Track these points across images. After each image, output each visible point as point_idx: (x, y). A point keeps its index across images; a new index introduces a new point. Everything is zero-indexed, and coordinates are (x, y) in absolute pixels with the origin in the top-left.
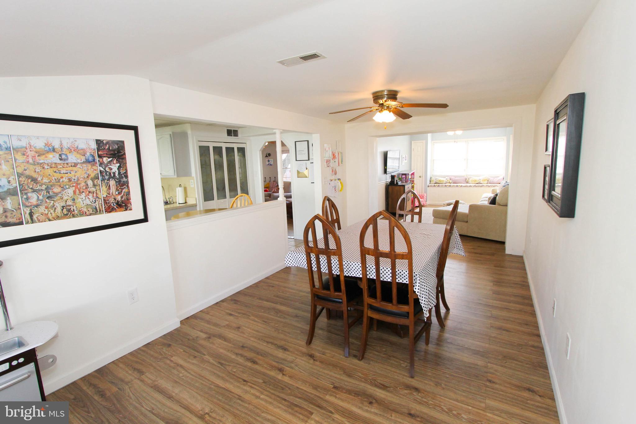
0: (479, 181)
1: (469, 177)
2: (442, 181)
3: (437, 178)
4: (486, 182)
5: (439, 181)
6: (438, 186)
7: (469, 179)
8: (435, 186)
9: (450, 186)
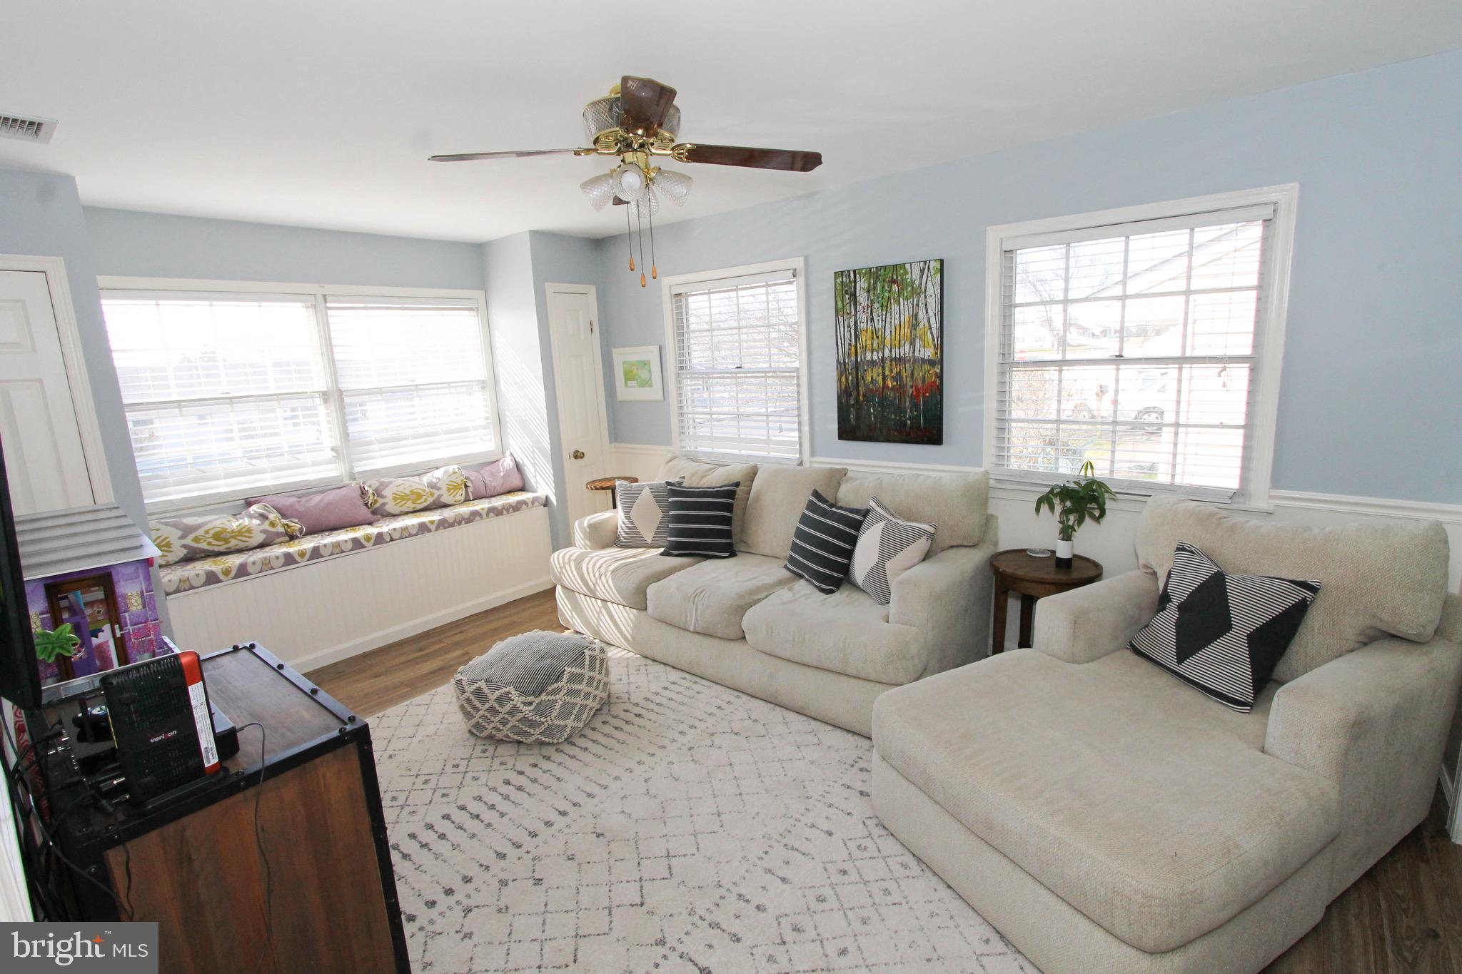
0: (432, 494)
1: (375, 484)
2: (239, 533)
3: (190, 521)
4: (460, 495)
5: (217, 536)
6: (236, 577)
7: (378, 493)
8: (219, 581)
9: (316, 553)
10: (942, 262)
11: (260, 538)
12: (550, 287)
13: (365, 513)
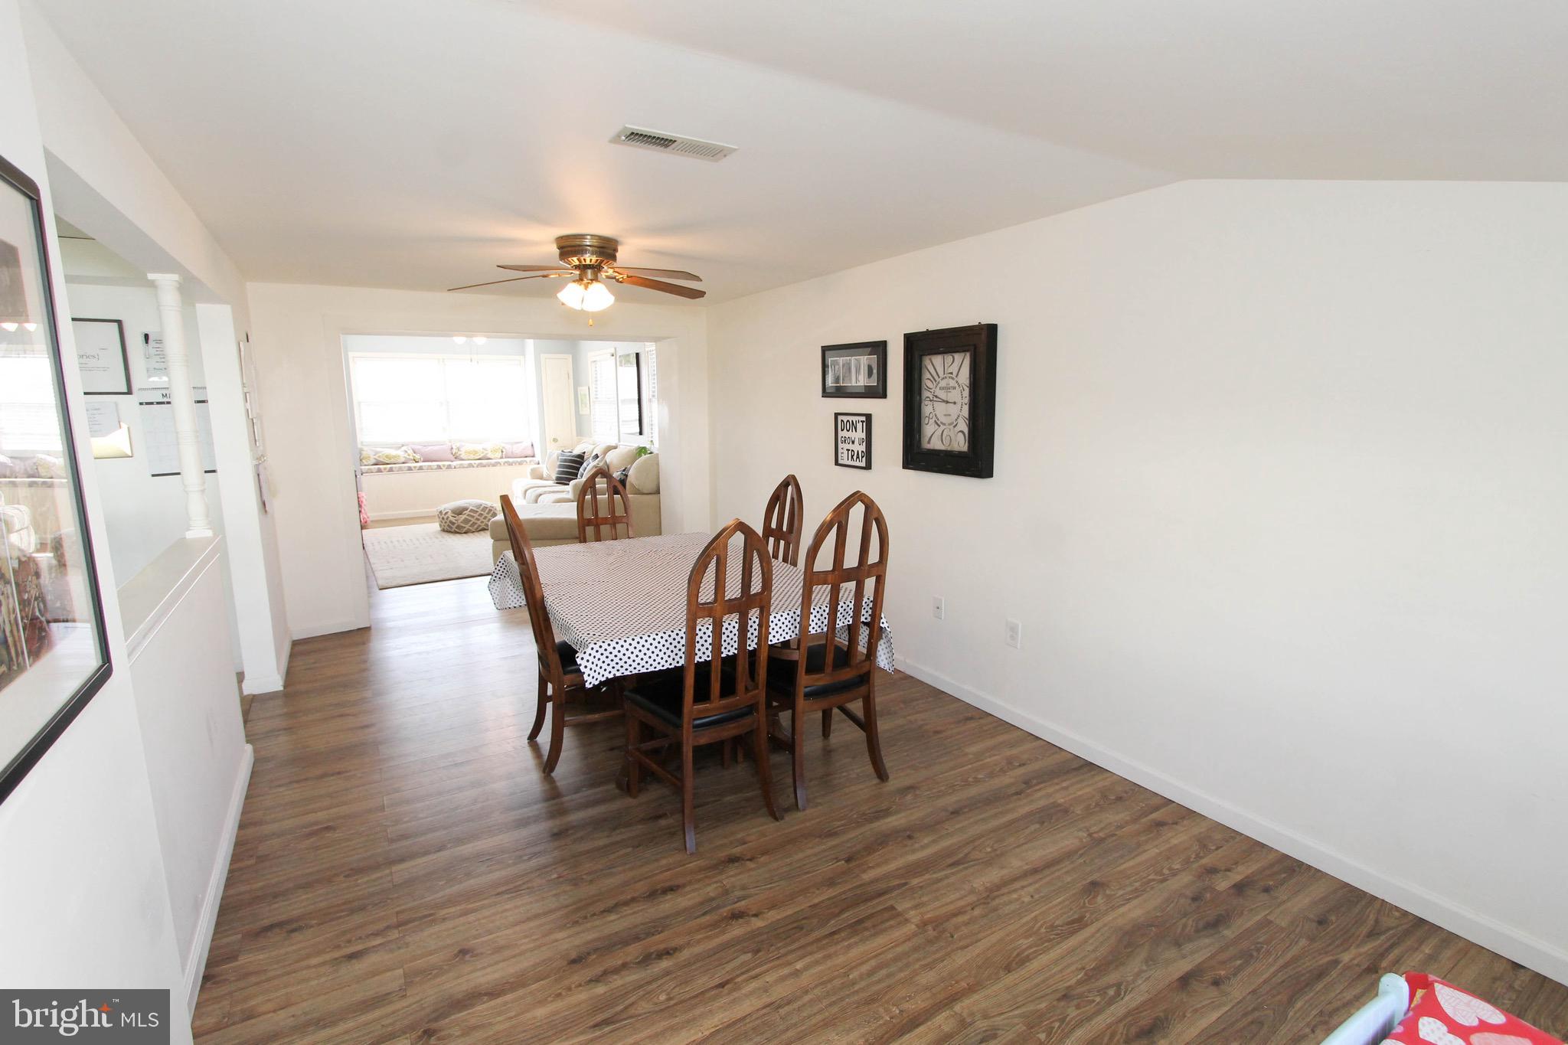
0: (483, 453)
1: (458, 445)
2: (395, 457)
3: (379, 449)
4: (499, 454)
5: (387, 456)
6: (389, 471)
7: (459, 449)
8: (381, 472)
9: (421, 468)
10: (637, 355)
11: (403, 460)
12: (543, 356)
13: (453, 458)
